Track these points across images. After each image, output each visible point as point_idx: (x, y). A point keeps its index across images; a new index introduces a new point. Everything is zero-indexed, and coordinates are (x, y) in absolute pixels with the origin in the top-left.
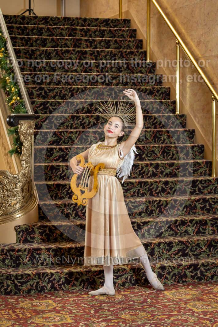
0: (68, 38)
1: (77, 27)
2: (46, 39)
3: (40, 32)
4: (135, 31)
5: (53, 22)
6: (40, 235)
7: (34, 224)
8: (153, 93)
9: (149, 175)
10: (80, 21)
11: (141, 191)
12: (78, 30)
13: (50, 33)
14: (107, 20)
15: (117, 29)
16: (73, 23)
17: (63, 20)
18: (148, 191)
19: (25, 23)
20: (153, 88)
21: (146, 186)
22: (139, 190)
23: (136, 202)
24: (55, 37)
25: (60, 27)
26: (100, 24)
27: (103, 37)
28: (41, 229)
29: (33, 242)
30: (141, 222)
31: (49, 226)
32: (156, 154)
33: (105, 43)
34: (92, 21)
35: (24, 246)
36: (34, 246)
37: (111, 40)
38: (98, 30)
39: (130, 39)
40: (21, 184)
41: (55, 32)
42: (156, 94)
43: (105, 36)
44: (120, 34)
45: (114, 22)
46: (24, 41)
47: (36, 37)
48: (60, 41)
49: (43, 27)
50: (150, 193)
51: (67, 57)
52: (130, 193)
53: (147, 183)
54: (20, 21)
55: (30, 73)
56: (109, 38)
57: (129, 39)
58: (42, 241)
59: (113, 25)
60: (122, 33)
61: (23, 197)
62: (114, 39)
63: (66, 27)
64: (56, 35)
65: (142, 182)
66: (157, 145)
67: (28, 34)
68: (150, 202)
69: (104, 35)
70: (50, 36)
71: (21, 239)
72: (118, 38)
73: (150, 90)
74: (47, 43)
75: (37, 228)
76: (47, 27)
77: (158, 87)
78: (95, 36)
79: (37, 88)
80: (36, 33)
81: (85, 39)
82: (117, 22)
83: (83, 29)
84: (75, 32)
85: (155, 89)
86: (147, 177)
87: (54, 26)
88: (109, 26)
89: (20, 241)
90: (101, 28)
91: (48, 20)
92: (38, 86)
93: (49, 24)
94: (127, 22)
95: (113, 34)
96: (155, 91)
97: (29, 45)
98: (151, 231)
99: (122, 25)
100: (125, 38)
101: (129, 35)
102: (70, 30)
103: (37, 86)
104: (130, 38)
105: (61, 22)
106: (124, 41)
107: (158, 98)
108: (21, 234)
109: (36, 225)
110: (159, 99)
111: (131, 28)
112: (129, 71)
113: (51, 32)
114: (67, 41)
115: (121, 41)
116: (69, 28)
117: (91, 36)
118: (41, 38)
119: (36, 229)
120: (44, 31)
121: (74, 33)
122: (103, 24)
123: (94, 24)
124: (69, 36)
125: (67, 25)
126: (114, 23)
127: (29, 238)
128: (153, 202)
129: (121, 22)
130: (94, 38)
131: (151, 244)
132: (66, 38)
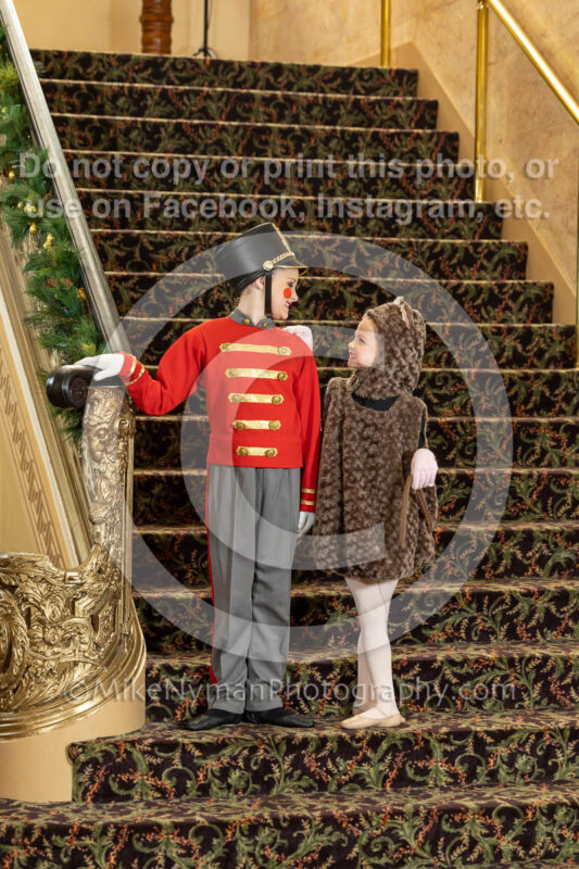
0: (226, 123)
1: (252, 91)
2: (157, 127)
3: (138, 102)
4: (434, 105)
5: (179, 74)
6: (153, 776)
7: (131, 737)
8: (500, 301)
9: (501, 569)
10: (262, 74)
11: (480, 625)
12: (258, 99)
13: (168, 109)
14: (347, 72)
15: (377, 101)
16: (240, 79)
17: (209, 68)
18: (502, 624)
19: (92, 76)
20: (501, 287)
21: (497, 606)
22: (473, 619)
23: (465, 661)
24: (185, 121)
25: (202, 91)
26: (323, 85)
27: (334, 123)
28: (157, 757)
29: (129, 798)
30: (487, 732)
31: (184, 745)
32: (521, 500)
33: (342, 143)
34: (300, 74)
35: (99, 812)
36: (135, 813)
37: (360, 134)
38: (320, 102)
39: (420, 131)
40: (90, 600)
41: (184, 104)
42: (510, 303)
43: (340, 121)
44: (386, 114)
45: (366, 77)
46: (90, 130)
47: (128, 118)
48: (201, 132)
49: (147, 89)
50: (507, 631)
51: (225, 185)
52: (443, 630)
53: (499, 599)
54: (76, 71)
55: (109, 231)
56: (354, 126)
57: (416, 131)
58: (157, 795)
59: (363, 87)
60: (393, 112)
61: (98, 646)
62: (372, 130)
63: (220, 89)
64: (187, 114)
65: (483, 594)
66: (524, 471)
67: (100, 110)
68: (511, 663)
69: (339, 116)
70: (169, 116)
71: (86, 790)
72: (380, 126)
73: (491, 290)
74: (159, 140)
75: (144, 752)
76: (159, 90)
77: (516, 282)
78: (308, 121)
79: (134, 281)
80: (126, 106)
81: (280, 130)
82: (378, 79)
83: (274, 97)
84: (247, 105)
85: (505, 290)
86: (496, 576)
87: (182, 88)
88: (351, 91)
89: (84, 793)
90: (329, 95)
91: (163, 69)
92: (136, 274)
93: (164, 81)
94: (408, 80)
95: (365, 114)
96: (507, 296)
97: (106, 143)
98: (521, 762)
99: (390, 88)
100: (402, 127)
101: (415, 119)
102: (232, 100)
103: (131, 273)
104: (417, 126)
105: (204, 74)
106: (402, 136)
107: (514, 318)
108: (89, 770)
109: (140, 741)
110: (519, 321)
111: (420, 98)
112: (421, 231)
113: (173, 105)
114: (225, 135)
115: (392, 136)
116: (229, 93)
117: (296, 120)
118: (144, 123)
119: (140, 756)
120: (150, 102)
121: (245, 110)
122: (334, 85)
123: (306, 83)
124: (228, 119)
125: (220, 85)
126: (367, 81)
127: (115, 787)
128: (523, 662)
129: (388, 77)
130: (307, 127)
131: (524, 808)
132: (221, 123)
